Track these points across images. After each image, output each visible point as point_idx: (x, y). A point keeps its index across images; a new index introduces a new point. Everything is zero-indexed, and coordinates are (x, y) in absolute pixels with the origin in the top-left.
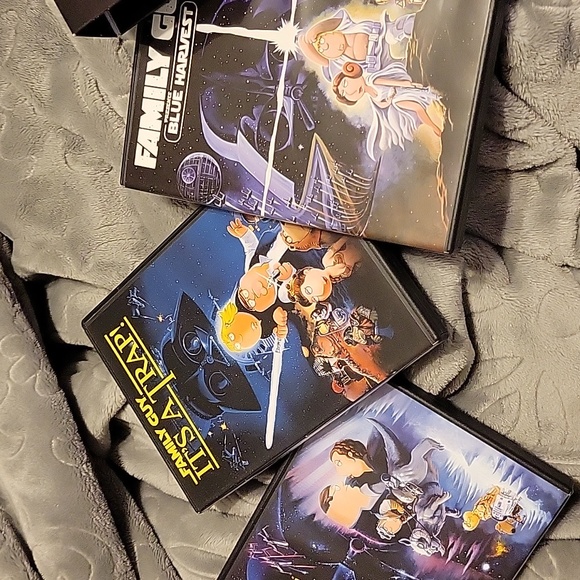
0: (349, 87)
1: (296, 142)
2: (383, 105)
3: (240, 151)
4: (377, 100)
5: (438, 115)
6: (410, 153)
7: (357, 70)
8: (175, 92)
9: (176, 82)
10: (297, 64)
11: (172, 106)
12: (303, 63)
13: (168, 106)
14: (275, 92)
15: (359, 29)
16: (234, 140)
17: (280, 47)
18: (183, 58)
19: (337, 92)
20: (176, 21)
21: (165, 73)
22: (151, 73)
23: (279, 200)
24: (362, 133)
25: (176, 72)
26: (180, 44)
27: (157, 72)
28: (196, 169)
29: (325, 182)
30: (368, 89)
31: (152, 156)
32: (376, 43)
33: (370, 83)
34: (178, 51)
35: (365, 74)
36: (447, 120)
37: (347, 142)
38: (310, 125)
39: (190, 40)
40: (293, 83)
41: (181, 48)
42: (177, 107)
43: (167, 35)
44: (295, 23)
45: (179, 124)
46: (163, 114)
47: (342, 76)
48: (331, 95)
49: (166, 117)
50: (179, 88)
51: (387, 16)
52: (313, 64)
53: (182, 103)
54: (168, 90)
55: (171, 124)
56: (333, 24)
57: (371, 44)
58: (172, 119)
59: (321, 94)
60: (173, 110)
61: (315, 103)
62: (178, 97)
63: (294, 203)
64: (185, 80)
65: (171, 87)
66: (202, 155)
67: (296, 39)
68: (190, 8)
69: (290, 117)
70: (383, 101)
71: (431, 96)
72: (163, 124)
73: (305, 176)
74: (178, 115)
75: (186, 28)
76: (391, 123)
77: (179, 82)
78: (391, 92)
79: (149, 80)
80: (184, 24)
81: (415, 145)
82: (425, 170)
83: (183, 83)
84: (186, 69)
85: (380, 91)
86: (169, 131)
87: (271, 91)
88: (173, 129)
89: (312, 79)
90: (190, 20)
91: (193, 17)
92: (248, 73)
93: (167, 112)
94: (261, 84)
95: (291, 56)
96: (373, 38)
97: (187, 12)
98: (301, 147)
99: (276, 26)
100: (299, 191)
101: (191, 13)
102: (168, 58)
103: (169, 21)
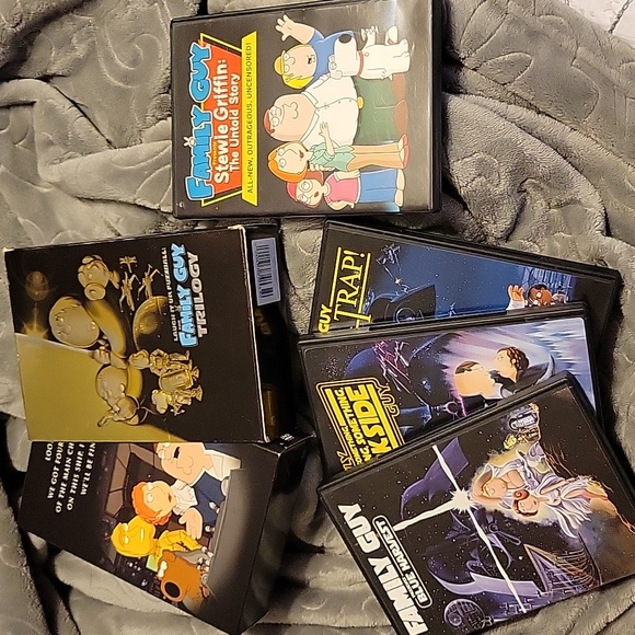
1: (515, 557)
2: (557, 503)
3: (480, 583)
4: (551, 502)
5: (598, 489)
6: (594, 520)
7: (524, 494)
8: (407, 575)
9: (404, 569)
10: (481, 513)
11: (411, 585)
12: (484, 509)
13: (409, 587)
14: (478, 536)
15: (508, 469)
16: (471, 580)
17: (462, 509)
18: (397, 552)
19: (520, 512)
20: (376, 533)
21: (391, 568)
22: (381, 574)
23: (530, 597)
24: (556, 526)
25: (399, 564)
26: (389, 545)
27: (385, 571)
28: (457, 612)
29: (553, 569)
30: (540, 500)
31: (420, 623)
32: (525, 472)
33: (539, 496)
34: (391, 550)
35: (531, 492)
36: (605, 489)
37: (549, 537)
38: (518, 542)
39: (395, 538)
40: (487, 523)
41: (391, 547)
42: (415, 584)
43: (376, 545)
44: (461, 489)
45: (424, 592)
46: (408, 593)
47: (516, 502)
48: (517, 517)
49: (412, 593)
50: (408, 572)
51: (520, 453)
52: (491, 506)
53: (417, 579)
54: (400, 576)
55: (419, 597)
56: (488, 476)
57: (522, 474)
58: (417, 593)
59: (511, 520)
60: (414, 587)
61: (510, 527)
62: (411, 577)
63: (541, 593)
64: (409, 564)
65: (402, 574)
66: (455, 602)
67: (469, 498)
68: (380, 520)
69: (499, 545)
70: (555, 500)
71: (584, 482)
72: (413, 600)
73: (537, 573)
74: (420, 588)
75: (386, 533)
76: (569, 510)
77: (406, 568)
78: (556, 493)
79: (382, 579)
80: (383, 532)
81: (596, 514)
82: (614, 524)
83: (408, 567)
84: (405, 557)
85: (548, 496)
86: (420, 601)
87: (474, 537)
88: (422, 598)
89: (497, 514)
90: (386, 528)
91: (386, 524)
92: (450, 536)
93: (411, 591)
94: (464, 536)
95: (473, 510)
96: (520, 469)
97: (379, 524)
98: (521, 558)
99: (449, 498)
100: (540, 584)
101: (383, 523)
102: (387, 558)
103: (372, 536)
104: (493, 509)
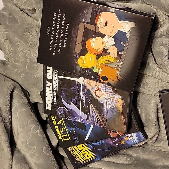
0: (98, 93)
1: (86, 105)
2: (107, 98)
3: (72, 107)
4: (106, 97)
5: (121, 101)
6: (114, 110)
7: (100, 89)
8: (54, 92)
9: (54, 89)
10: (85, 87)
11: (54, 95)
12: (86, 87)
13: (53, 95)
14: (80, 93)
16: (71, 104)
17: (80, 83)
18: (55, 83)
19: (95, 94)
20: (53, 74)
21: (51, 87)
22: (47, 87)
23: (83, 119)
24: (103, 104)
25: (54, 87)
26: (54, 80)
27: (49, 87)
28: (62, 110)
29: (95, 116)
31: (50, 107)
33: (104, 93)
34: (54, 82)
35: (102, 90)
36: (123, 103)
37: (99, 106)
38: (90, 102)
39: (57, 79)
40: (84, 91)
41: (55, 81)
42: (55, 95)
43: (51, 78)
45: (56, 99)
46: (52, 97)
47: (96, 91)
48: (94, 95)
49: (53, 98)
50: (55, 91)
52: (88, 87)
53: (56, 94)
54: (52, 91)
55: (54, 100)
58: (54, 98)
59: (91, 94)
60: (54, 96)
61: (90, 96)
62: (55, 93)
63: (87, 120)
64: (57, 89)
65: (53, 91)
66: (63, 107)
67: (84, 81)
68: (56, 72)
69: (84, 99)
70: (107, 97)
71: (119, 97)
72: (52, 99)
73: (89, 114)
74: (56, 97)
75: (56, 76)
76: (109, 102)
78: (109, 95)
80: (55, 75)
81: (116, 108)
82: (119, 114)
83: (56, 90)
84: (57, 86)
85: (106, 95)
86: (54, 101)
88: (55, 100)
89: (89, 91)
90: (56, 75)
91: (57, 74)
92: (72, 88)
93: (53, 96)
94: (76, 91)
95: (83, 85)
97: (55, 73)
98: (88, 107)
99: (78, 78)
100: (88, 117)
101: (56, 73)
102: (52, 84)
103: (51, 75)
104: (88, 88)
